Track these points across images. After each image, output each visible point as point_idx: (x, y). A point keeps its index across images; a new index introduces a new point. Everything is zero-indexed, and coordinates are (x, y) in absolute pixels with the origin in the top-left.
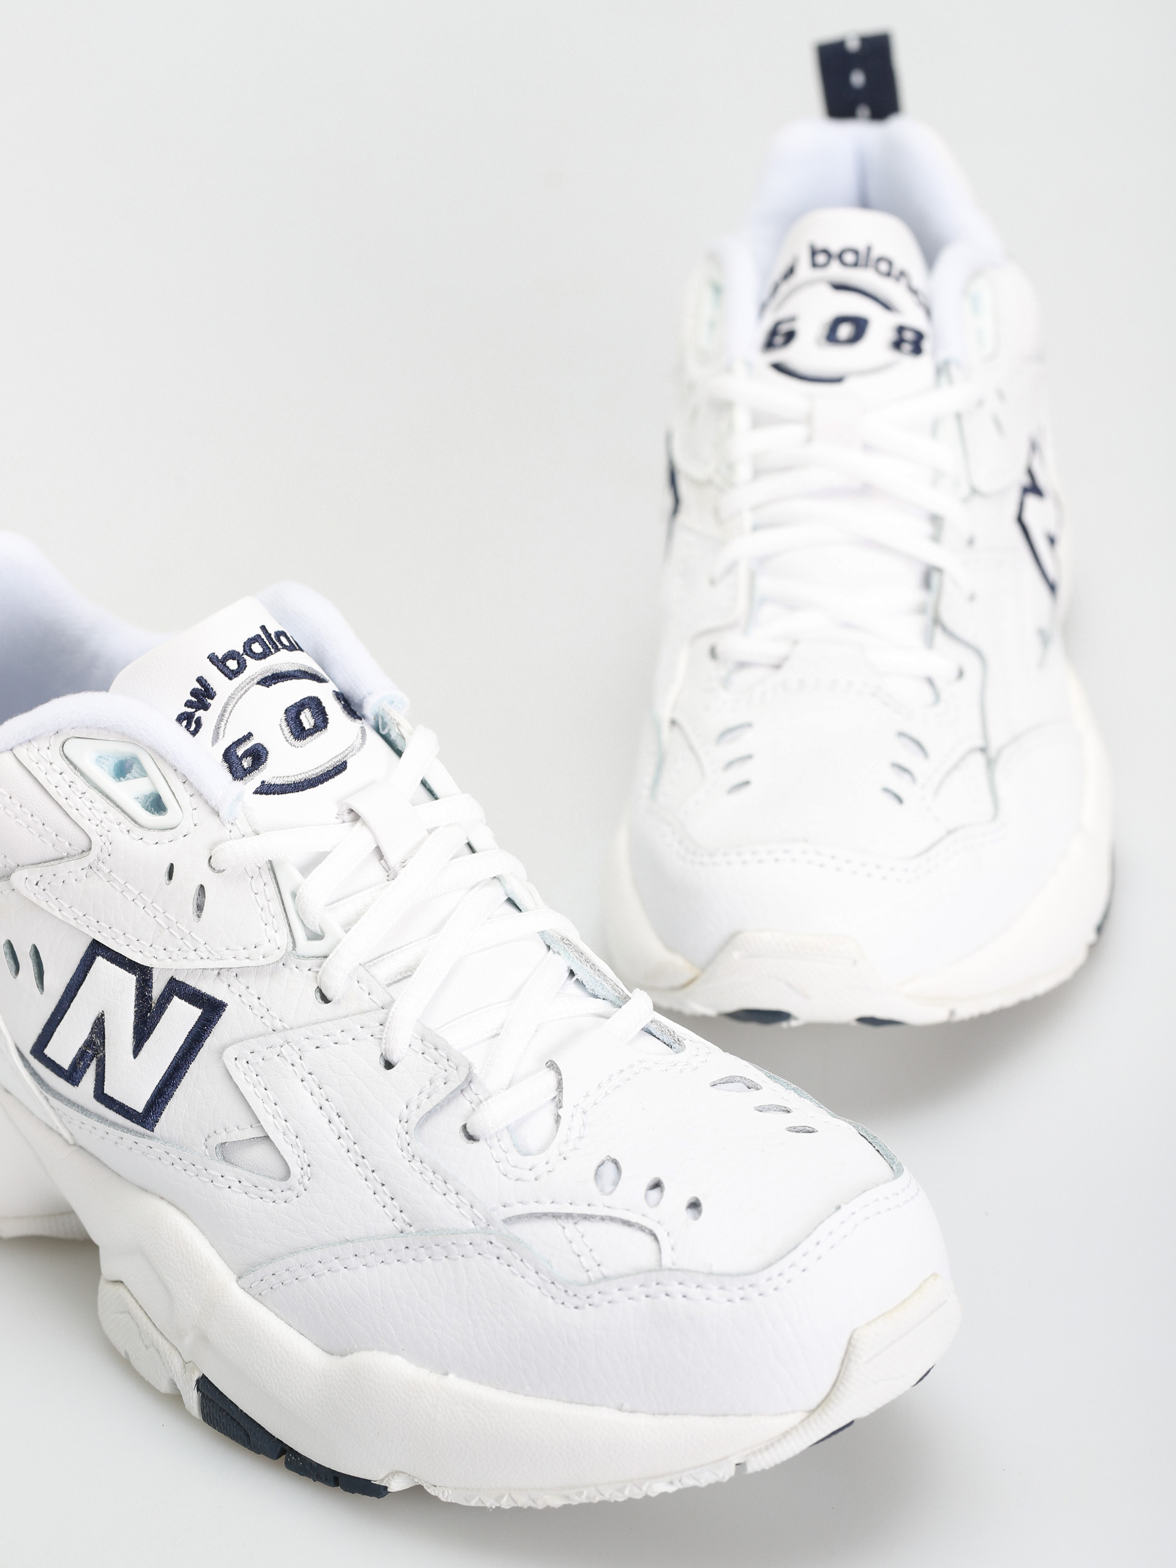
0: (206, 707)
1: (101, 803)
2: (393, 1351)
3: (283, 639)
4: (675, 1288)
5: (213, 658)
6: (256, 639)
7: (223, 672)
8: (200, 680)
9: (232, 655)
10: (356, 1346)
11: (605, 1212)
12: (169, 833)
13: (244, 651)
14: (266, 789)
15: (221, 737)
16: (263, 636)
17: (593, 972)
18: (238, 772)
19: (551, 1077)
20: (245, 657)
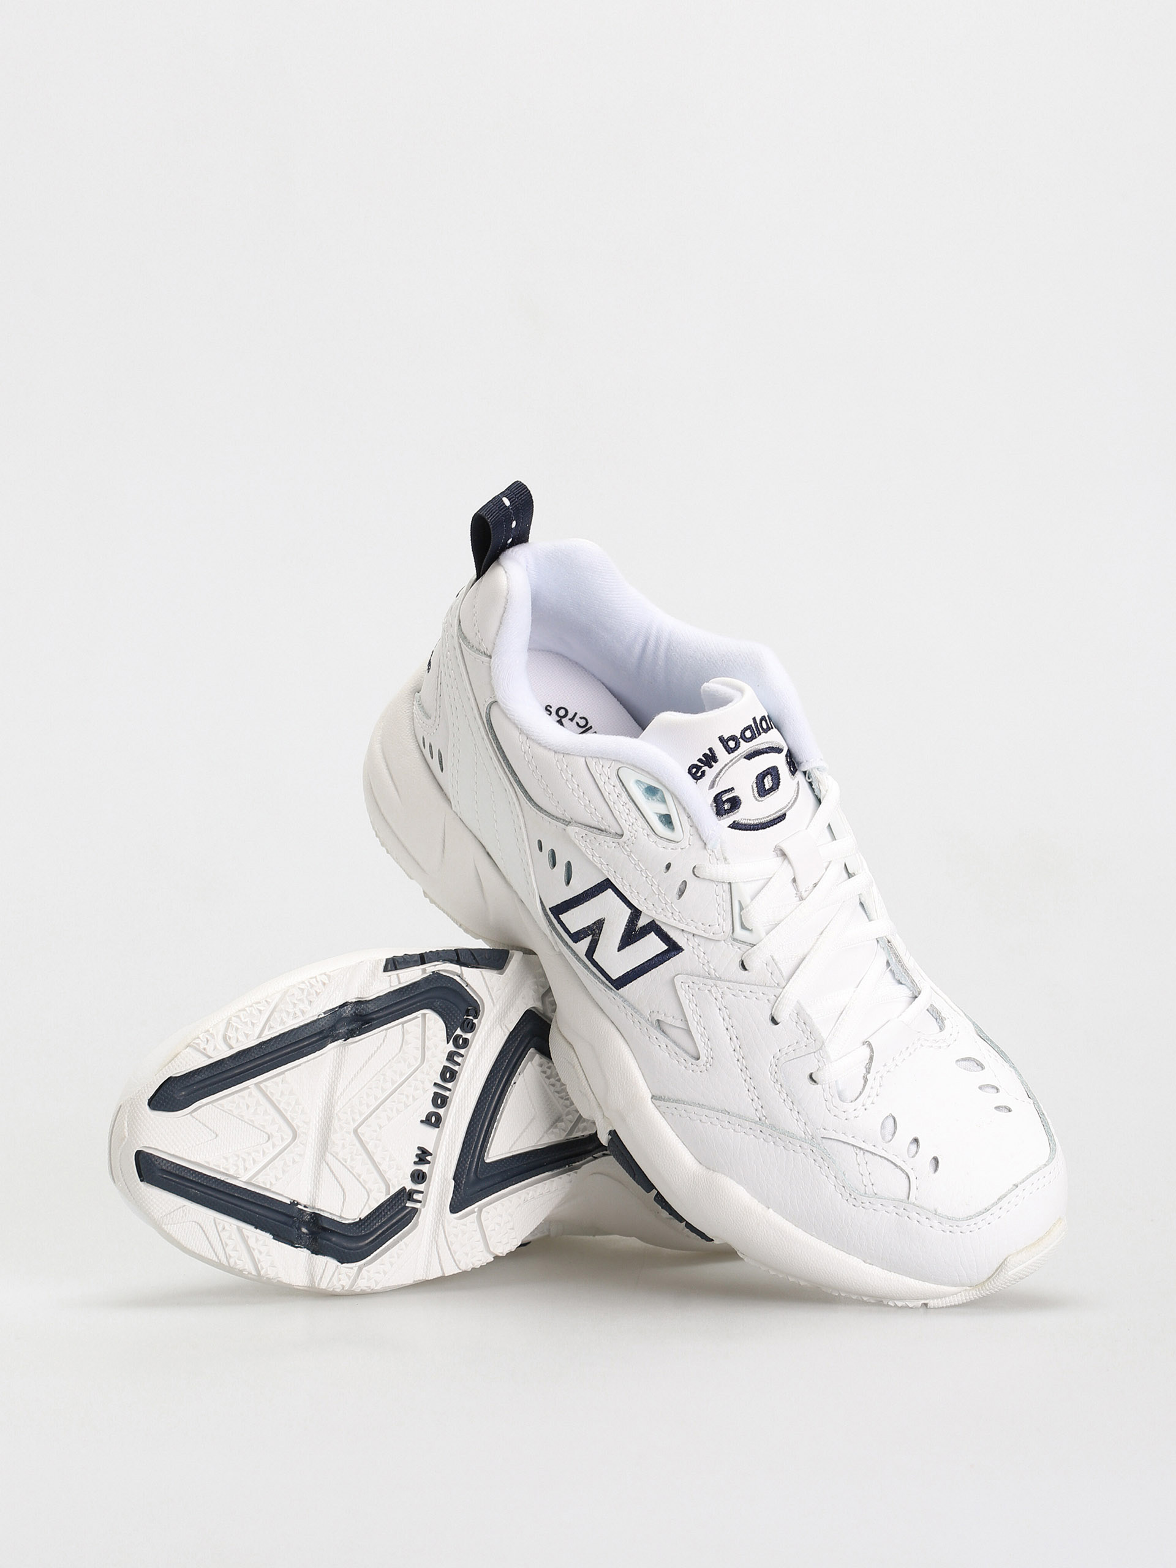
0: (711, 766)
1: (635, 813)
2: (739, 1182)
3: (764, 722)
4: (914, 1215)
5: (721, 739)
6: (749, 728)
7: (725, 748)
8: (710, 750)
9: (733, 738)
10: (717, 1169)
11: (883, 1154)
12: (672, 845)
13: (741, 736)
14: (735, 826)
15: (715, 786)
16: (753, 726)
17: (901, 969)
18: (720, 812)
19: (866, 1051)
20: (740, 740)
